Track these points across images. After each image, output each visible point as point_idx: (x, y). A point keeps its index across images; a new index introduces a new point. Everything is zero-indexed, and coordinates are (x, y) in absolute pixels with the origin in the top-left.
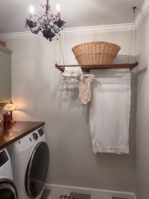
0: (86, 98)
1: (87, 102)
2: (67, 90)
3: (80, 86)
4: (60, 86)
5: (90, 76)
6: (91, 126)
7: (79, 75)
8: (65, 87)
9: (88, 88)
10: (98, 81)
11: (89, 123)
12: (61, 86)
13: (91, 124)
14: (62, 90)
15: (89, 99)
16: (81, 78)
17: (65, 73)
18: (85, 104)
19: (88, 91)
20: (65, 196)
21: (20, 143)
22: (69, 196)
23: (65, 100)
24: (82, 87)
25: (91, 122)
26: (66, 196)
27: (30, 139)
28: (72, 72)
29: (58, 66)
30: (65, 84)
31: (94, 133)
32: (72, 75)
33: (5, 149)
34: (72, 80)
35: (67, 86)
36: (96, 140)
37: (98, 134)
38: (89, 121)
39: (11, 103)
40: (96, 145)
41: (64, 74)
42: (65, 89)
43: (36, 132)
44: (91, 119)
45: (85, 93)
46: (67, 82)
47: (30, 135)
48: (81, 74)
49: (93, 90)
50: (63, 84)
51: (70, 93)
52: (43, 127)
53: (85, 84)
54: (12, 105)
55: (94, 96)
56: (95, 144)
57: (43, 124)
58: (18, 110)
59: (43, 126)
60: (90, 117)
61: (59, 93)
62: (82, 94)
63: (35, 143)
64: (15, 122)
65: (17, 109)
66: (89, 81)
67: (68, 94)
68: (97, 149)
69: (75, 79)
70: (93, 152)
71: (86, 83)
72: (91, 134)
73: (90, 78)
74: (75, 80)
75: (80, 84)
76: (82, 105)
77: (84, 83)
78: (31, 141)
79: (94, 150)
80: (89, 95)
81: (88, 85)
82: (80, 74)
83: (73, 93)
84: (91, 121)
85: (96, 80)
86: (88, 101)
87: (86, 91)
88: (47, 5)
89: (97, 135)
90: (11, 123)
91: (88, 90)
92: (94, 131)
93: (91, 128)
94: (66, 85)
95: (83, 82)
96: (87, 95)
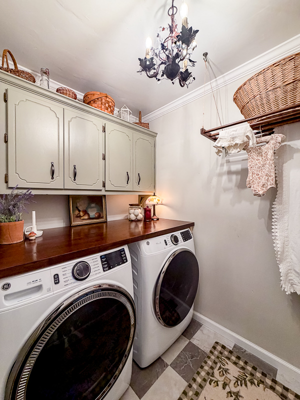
0: (263, 181)
1: (264, 189)
2: (230, 173)
3: (250, 160)
4: (217, 168)
5: (272, 139)
6: (277, 238)
7: (246, 140)
8: (225, 168)
9: (268, 162)
10: (295, 147)
11: (273, 230)
12: (219, 168)
13: (276, 234)
14: (220, 175)
15: (269, 183)
16: (251, 144)
17: (219, 141)
18: (261, 193)
19: (269, 168)
20: (223, 345)
21: (148, 243)
22: (231, 349)
23: (226, 190)
24: (254, 162)
25: (276, 230)
26: (225, 347)
27: (166, 242)
28: (233, 138)
29: (205, 133)
30: (225, 164)
31: (283, 252)
32: (232, 142)
33: (126, 248)
34: (233, 152)
35: (230, 168)
36: (289, 268)
37: (295, 255)
38: (273, 227)
39: (154, 195)
40: (290, 278)
41: (218, 143)
42: (225, 172)
43: (178, 234)
44: (276, 223)
45: (260, 174)
46: (229, 160)
47: (167, 237)
48: (250, 136)
49: (282, 166)
50: (222, 165)
51: (234, 177)
52: (193, 229)
53: (262, 156)
54: (154, 197)
55: (284, 178)
56: (287, 275)
57: (192, 225)
58: (162, 204)
59: (191, 227)
60: (275, 219)
61: (215, 180)
62: (254, 176)
63: (173, 249)
64: (158, 219)
65: (160, 202)
66: (271, 148)
67: (230, 180)
68: (292, 285)
69: (238, 150)
70: (283, 289)
71: (263, 153)
72: (277, 252)
73: (272, 142)
74: (239, 152)
75: (251, 158)
76: (255, 195)
77: (260, 154)
78: (166, 245)
79: (283, 286)
80: (270, 176)
81: (268, 157)
82: (247, 137)
83: (239, 177)
84: (276, 227)
85: (289, 145)
86: (268, 188)
87: (263, 168)
88: (171, 25)
89: (293, 256)
90: (153, 219)
91: (268, 166)
92: (283, 248)
93: (277, 242)
94: (227, 165)
95: (257, 153)
96: (265, 176)
